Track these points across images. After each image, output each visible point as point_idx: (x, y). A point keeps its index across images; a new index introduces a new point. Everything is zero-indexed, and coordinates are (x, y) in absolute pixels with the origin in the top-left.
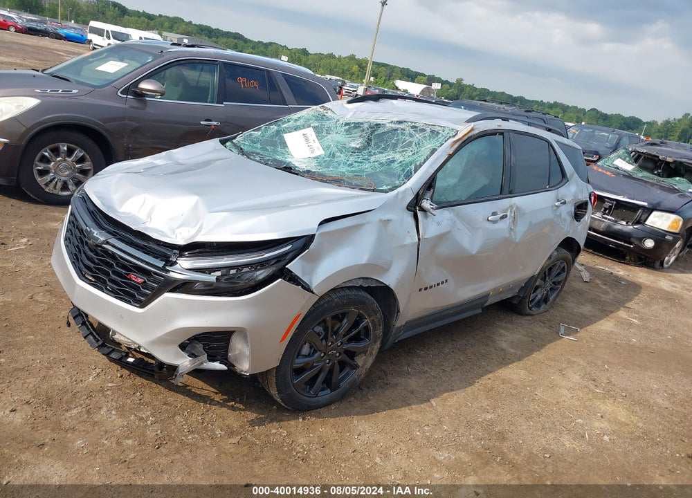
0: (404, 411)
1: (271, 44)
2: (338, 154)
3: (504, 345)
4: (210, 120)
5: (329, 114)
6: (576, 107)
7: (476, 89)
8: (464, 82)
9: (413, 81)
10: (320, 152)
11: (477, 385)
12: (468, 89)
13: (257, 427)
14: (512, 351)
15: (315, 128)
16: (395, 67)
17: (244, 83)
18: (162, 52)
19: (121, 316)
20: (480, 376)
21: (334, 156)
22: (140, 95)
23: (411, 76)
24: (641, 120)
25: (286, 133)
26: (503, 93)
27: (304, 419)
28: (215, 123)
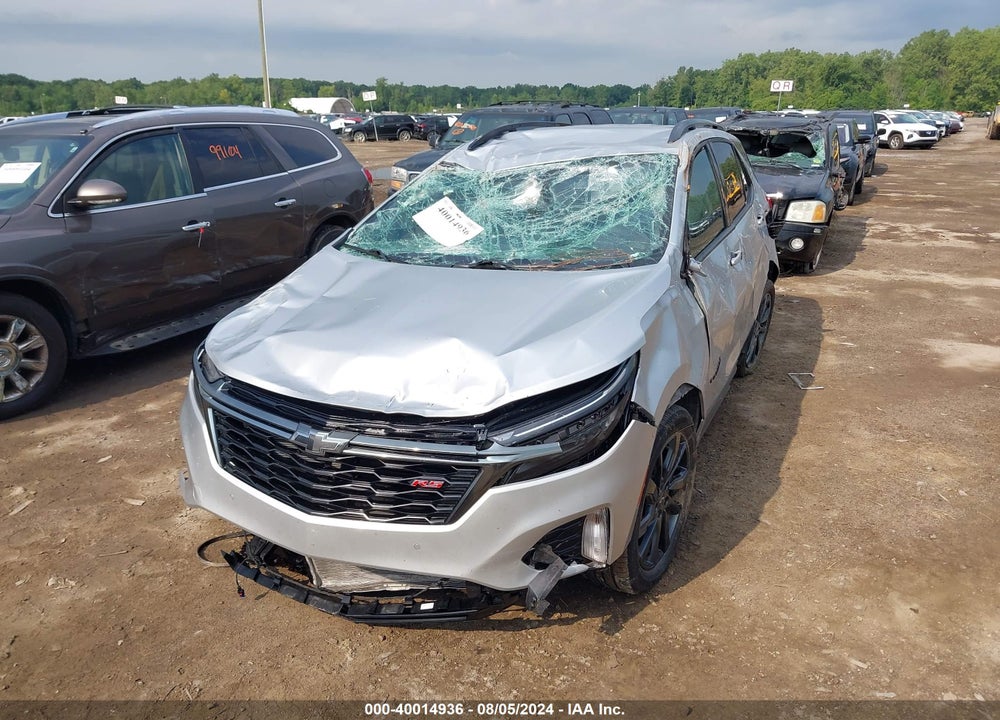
0: (746, 545)
1: (76, 81)
2: (506, 226)
3: (760, 421)
4: (195, 222)
5: (459, 171)
6: (546, 87)
7: (407, 89)
8: (389, 83)
9: (315, 95)
10: (477, 230)
11: (784, 481)
12: (397, 91)
13: (617, 634)
14: (776, 425)
15: (451, 196)
16: (282, 80)
17: (219, 152)
18: (86, 131)
19: (415, 546)
20: (777, 469)
21: (501, 231)
22: (82, 208)
23: (312, 89)
24: (629, 87)
25: (414, 213)
26: (445, 87)
27: (656, 600)
28: (204, 224)
